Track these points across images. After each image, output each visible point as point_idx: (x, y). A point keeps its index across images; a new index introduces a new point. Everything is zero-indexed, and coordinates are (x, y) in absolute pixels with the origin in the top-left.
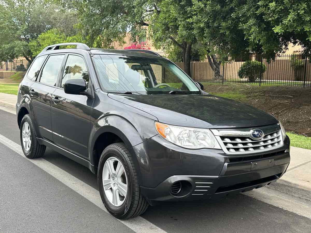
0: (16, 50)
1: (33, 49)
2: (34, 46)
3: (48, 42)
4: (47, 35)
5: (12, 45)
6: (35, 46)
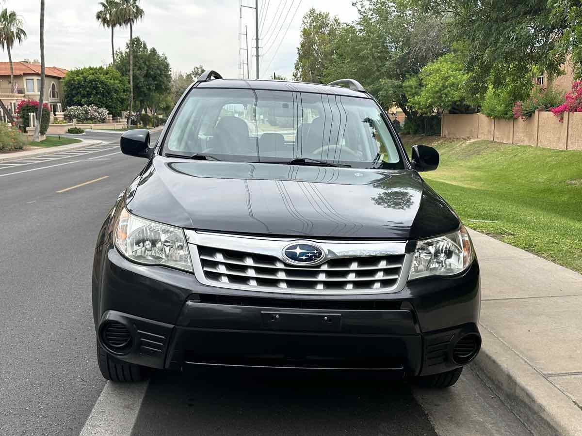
0: (382, 96)
1: (409, 93)
2: (411, 87)
3: (435, 78)
4: (436, 66)
5: (375, 87)
6: (413, 87)
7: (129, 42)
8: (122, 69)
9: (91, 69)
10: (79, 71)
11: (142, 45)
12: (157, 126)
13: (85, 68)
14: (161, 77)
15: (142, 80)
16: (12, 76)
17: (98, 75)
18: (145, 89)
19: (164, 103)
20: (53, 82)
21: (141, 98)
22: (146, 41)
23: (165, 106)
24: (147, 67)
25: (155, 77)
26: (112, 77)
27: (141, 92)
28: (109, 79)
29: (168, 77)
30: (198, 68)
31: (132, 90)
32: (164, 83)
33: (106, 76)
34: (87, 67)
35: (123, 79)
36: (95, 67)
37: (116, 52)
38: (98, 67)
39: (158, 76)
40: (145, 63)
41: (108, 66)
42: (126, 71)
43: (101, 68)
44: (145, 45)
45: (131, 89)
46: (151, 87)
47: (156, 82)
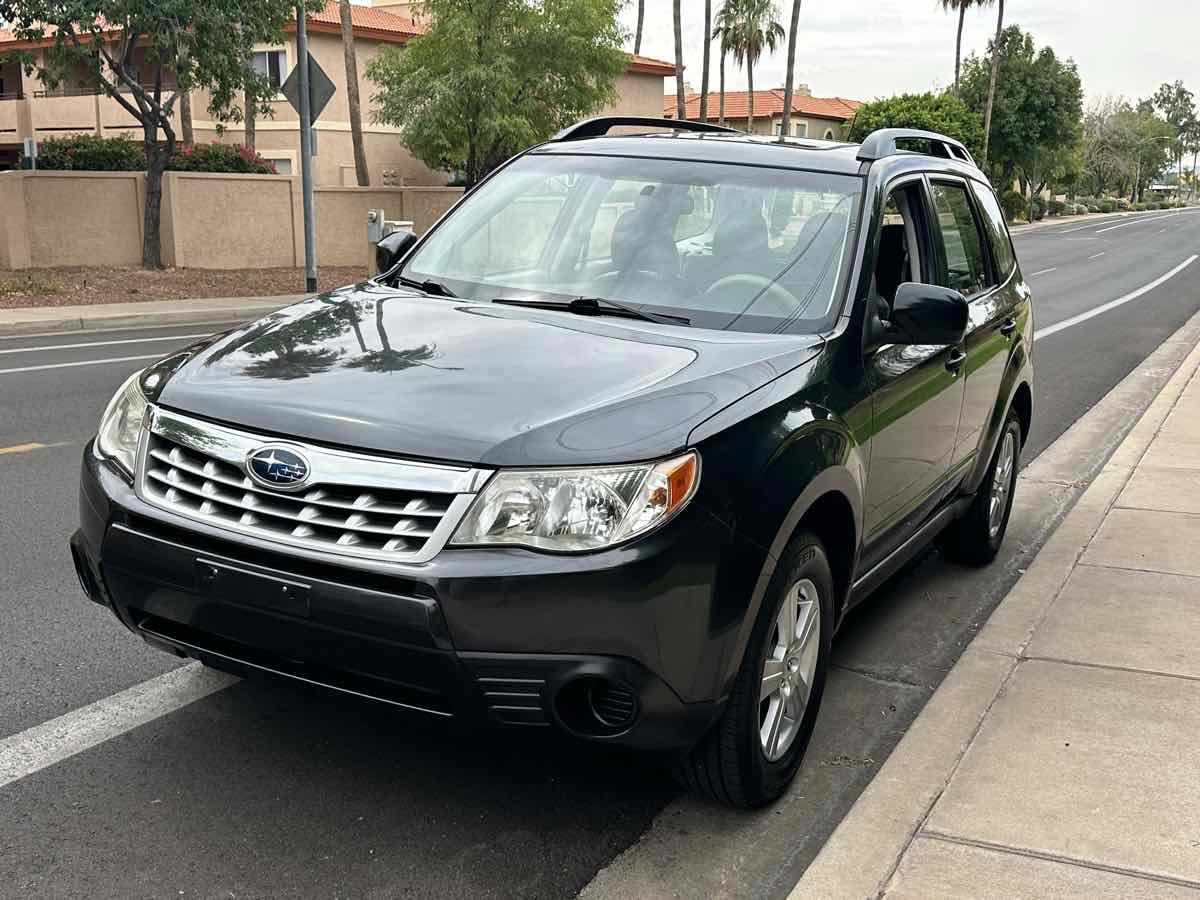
7: (993, 38)
8: (973, 96)
9: (906, 98)
10: (881, 104)
11: (1023, 43)
12: (1039, 219)
13: (894, 99)
14: (1056, 110)
15: (1013, 118)
16: (750, 119)
17: (919, 111)
18: (1016, 139)
19: (1063, 168)
20: (829, 130)
21: (1007, 158)
22: (1032, 34)
23: (1063, 175)
24: (1028, 91)
25: (1044, 111)
26: (947, 115)
27: (1009, 145)
28: (939, 119)
29: (1074, 110)
30: (1169, 87)
31: (987, 141)
32: (1061, 123)
33: (936, 113)
34: (899, 96)
35: (970, 118)
36: (915, 94)
37: (966, 60)
38: (922, 95)
39: (1050, 109)
40: (1023, 82)
41: (945, 91)
42: (980, 101)
43: (928, 96)
44: (1029, 40)
45: (984, 140)
46: (1031, 133)
47: (1043, 123)
